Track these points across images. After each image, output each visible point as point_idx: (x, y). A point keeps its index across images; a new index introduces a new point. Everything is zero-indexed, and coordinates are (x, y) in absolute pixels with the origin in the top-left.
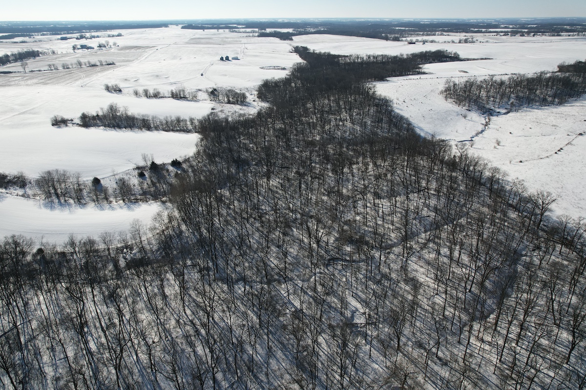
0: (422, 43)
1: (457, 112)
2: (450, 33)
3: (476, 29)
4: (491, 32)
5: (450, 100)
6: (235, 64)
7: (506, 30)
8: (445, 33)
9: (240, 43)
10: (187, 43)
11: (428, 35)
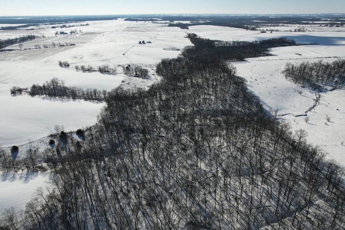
0: (270, 32)
1: (294, 89)
2: (288, 25)
3: (305, 22)
4: (315, 24)
5: (289, 78)
6: (148, 46)
7: (326, 22)
8: (285, 25)
9: (155, 30)
10: (124, 31)
11: (274, 26)
